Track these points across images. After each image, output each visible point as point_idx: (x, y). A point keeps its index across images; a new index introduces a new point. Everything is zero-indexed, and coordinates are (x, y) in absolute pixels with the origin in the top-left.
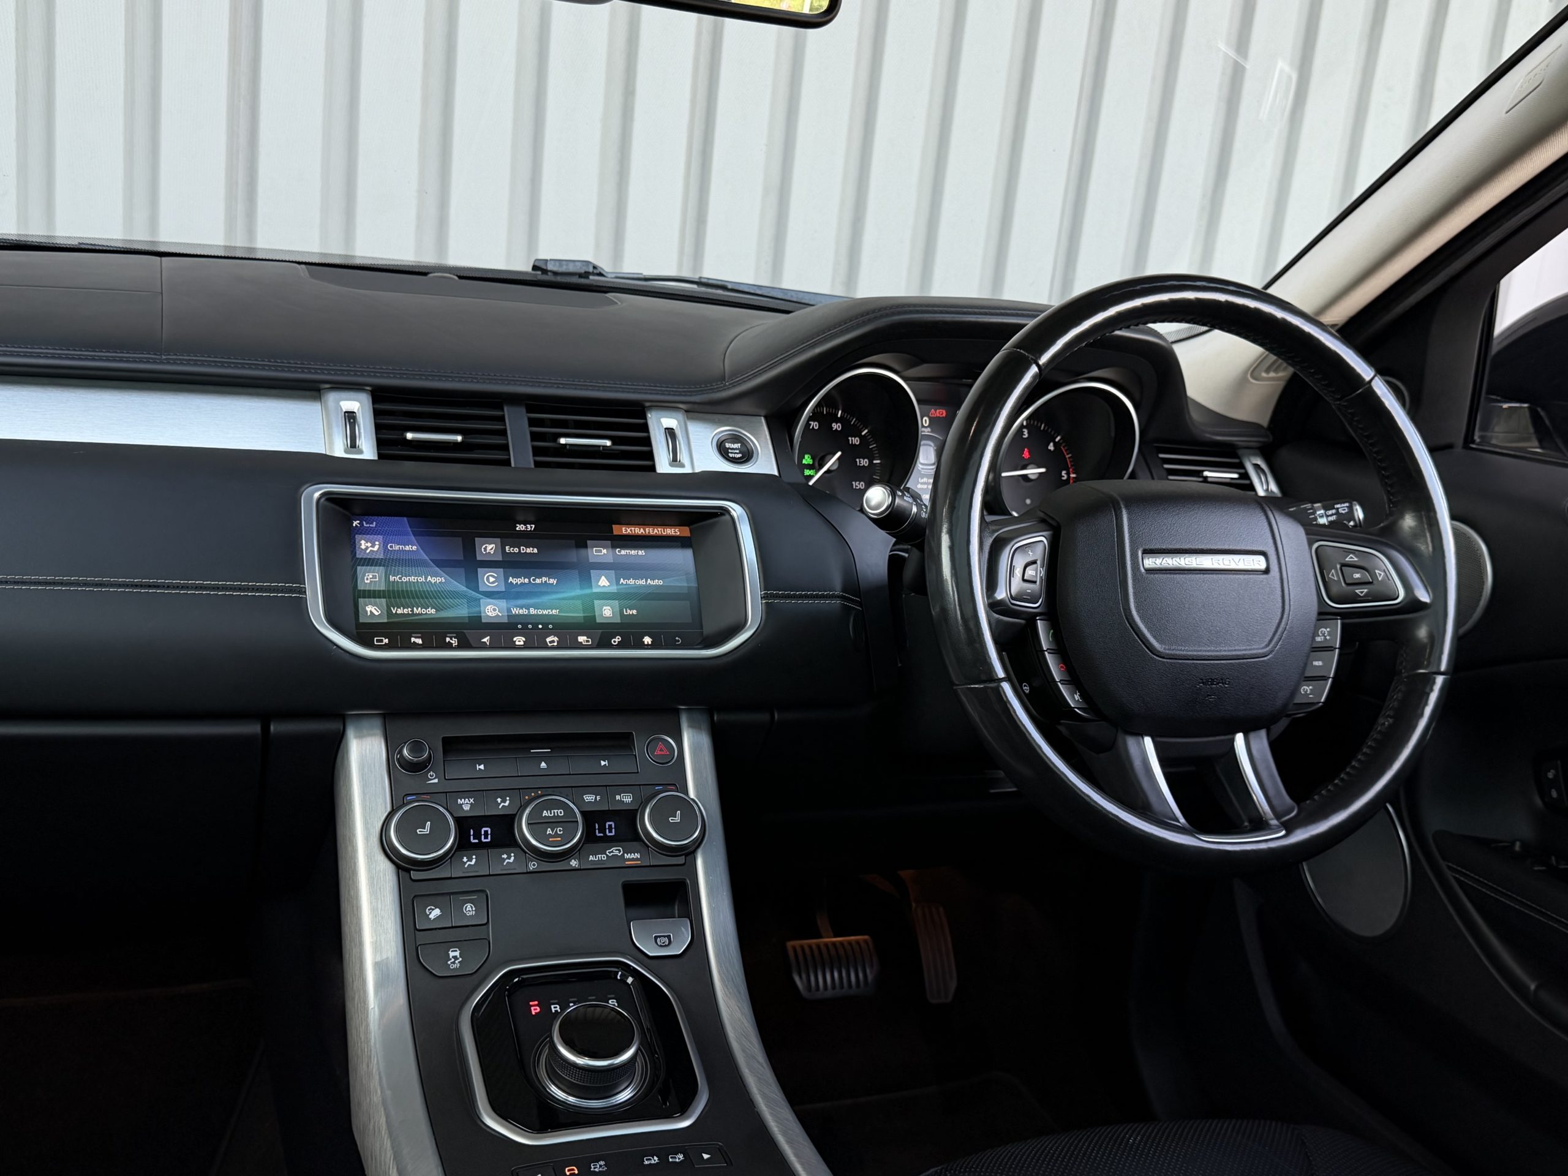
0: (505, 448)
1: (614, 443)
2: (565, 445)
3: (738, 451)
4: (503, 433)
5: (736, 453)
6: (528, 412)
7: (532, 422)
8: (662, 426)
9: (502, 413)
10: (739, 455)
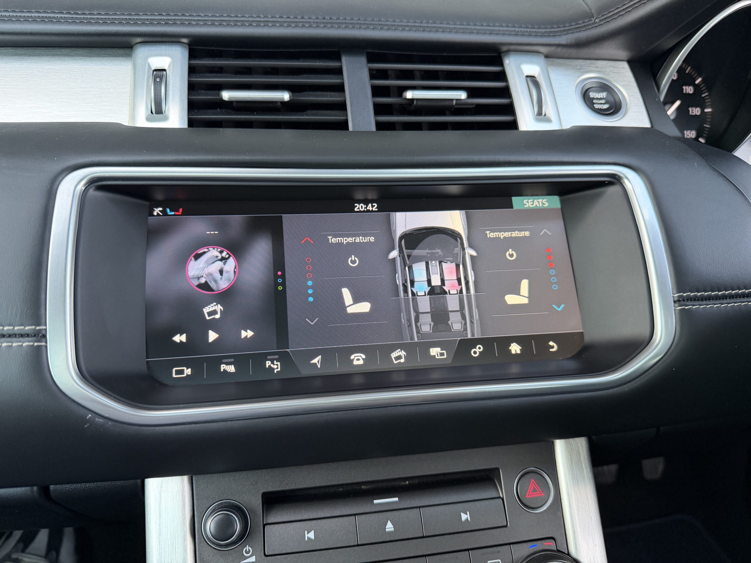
0: (342, 107)
1: (469, 96)
2: (412, 100)
3: (603, 101)
4: (340, 88)
5: (601, 104)
6: (369, 61)
7: (374, 74)
8: (523, 74)
9: (341, 64)
10: (606, 106)
